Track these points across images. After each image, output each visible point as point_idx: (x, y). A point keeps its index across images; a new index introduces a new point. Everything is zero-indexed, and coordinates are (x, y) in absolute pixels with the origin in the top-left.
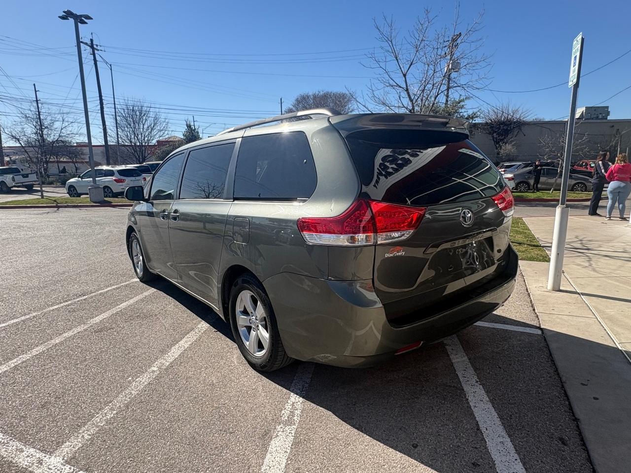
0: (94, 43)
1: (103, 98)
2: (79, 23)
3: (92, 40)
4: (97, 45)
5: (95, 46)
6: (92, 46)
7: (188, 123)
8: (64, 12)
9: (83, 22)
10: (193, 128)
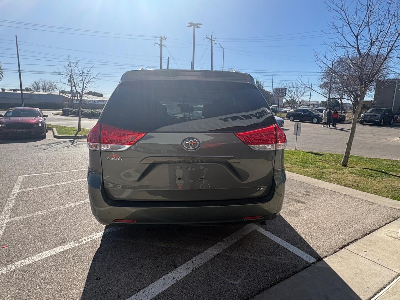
0: (213, 37)
1: (213, 67)
2: (196, 28)
3: (212, 36)
4: (214, 38)
5: (213, 39)
6: (211, 40)
7: (257, 80)
8: (189, 23)
9: (198, 27)
10: (260, 84)
